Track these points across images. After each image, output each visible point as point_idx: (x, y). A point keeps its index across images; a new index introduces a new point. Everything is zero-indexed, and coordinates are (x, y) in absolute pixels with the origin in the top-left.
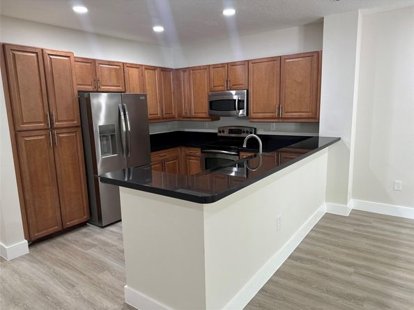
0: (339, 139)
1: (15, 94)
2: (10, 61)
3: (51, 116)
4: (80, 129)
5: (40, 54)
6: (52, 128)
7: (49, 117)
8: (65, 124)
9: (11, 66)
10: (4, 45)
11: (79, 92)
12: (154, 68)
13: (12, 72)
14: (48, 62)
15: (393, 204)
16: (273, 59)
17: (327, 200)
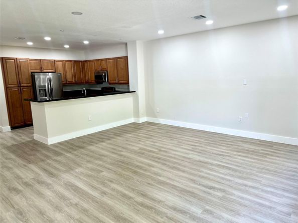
0: (135, 92)
1: (6, 74)
2: (4, 63)
3: (20, 82)
4: (32, 87)
5: (16, 60)
6: (20, 86)
7: (19, 83)
8: (25, 85)
9: (5, 65)
10: (2, 58)
11: (32, 73)
12: (71, 61)
13: (5, 67)
14: (19, 63)
15: (157, 118)
16: (114, 58)
17: (134, 117)
